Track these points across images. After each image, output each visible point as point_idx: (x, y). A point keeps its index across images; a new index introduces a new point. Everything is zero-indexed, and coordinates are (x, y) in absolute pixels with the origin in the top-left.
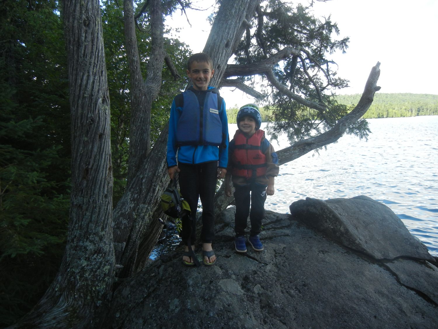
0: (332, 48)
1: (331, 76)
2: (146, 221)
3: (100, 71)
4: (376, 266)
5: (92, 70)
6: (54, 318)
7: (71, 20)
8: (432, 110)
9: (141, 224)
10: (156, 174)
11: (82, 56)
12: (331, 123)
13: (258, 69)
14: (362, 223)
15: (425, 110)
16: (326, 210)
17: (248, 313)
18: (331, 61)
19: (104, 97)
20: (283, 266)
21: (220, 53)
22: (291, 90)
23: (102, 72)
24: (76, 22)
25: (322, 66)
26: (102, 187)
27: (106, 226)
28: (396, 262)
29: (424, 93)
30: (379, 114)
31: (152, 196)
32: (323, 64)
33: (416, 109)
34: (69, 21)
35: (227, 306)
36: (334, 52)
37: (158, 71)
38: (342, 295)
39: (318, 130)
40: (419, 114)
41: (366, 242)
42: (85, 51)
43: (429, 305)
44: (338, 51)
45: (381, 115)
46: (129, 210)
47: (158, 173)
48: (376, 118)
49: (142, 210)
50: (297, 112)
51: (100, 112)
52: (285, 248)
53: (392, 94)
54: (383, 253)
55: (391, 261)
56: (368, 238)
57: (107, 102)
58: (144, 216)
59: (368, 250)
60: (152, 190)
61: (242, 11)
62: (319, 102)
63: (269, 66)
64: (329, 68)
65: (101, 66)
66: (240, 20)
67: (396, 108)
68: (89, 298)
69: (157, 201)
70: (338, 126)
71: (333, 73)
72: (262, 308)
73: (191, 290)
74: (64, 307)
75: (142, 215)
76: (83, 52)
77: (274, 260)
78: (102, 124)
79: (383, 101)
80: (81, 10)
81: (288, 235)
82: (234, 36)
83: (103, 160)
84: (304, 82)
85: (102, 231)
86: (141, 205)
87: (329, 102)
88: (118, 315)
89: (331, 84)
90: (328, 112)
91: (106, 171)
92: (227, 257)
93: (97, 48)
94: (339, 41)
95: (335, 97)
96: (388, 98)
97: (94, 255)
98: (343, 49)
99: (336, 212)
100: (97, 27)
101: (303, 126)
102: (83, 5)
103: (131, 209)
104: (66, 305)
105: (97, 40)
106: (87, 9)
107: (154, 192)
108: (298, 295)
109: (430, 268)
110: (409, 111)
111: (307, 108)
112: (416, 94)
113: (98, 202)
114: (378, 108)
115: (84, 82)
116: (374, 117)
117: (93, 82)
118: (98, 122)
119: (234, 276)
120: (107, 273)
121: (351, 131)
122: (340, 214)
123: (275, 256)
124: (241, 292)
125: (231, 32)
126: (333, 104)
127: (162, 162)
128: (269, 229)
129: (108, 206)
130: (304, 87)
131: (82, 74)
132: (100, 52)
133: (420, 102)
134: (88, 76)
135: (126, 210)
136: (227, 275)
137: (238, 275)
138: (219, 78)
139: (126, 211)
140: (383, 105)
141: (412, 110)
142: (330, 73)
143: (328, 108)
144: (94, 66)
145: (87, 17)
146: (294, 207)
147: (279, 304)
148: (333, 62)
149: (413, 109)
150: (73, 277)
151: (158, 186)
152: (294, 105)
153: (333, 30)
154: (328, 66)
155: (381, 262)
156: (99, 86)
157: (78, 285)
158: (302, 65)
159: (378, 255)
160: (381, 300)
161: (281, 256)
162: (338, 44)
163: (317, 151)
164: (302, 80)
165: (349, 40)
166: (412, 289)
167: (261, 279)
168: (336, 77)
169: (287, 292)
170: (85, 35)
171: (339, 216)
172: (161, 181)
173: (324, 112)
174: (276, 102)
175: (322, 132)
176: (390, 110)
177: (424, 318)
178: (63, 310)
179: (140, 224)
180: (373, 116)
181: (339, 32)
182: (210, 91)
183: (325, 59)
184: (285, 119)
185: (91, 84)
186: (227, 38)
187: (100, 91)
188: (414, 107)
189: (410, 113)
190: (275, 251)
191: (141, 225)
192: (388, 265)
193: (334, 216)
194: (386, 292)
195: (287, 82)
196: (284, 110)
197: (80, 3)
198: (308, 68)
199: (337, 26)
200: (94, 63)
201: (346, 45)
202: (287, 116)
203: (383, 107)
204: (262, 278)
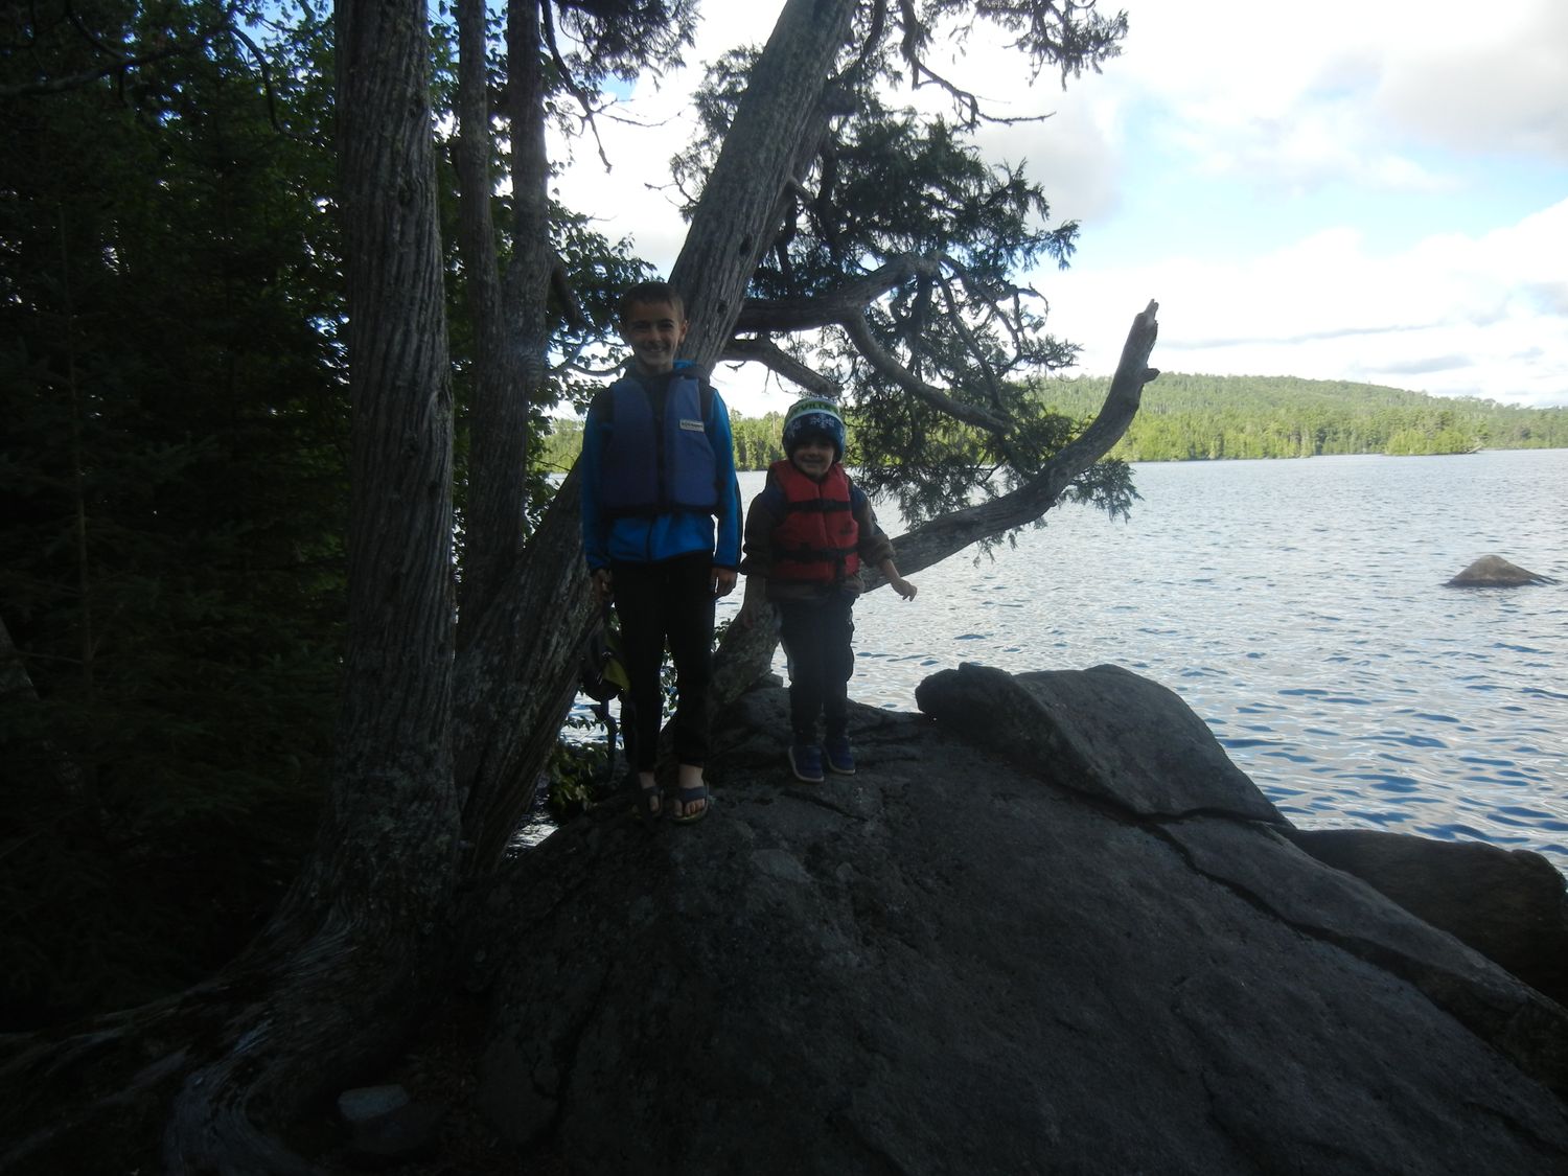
0: (1028, 252)
1: (1028, 332)
2: (522, 731)
3: (435, 320)
4: (1137, 831)
5: (415, 319)
6: (323, 959)
7: (366, 188)
8: (1364, 437)
9: (510, 739)
10: (552, 602)
11: (392, 282)
12: (1029, 468)
13: (825, 315)
14: (1105, 728)
15: (1341, 435)
16: (1012, 694)
17: (826, 922)
18: (1027, 287)
19: (443, 388)
20: (904, 824)
21: (724, 270)
22: (911, 367)
23: (439, 322)
24: (379, 193)
25: (1000, 304)
26: (433, 625)
27: (440, 730)
28: (1186, 822)
29: (1337, 379)
30: (1193, 446)
31: (541, 662)
32: (1003, 299)
33: (1314, 434)
34: (359, 192)
35: (775, 906)
36: (1035, 266)
37: (536, 310)
38: (1051, 889)
39: (989, 488)
40: (1325, 449)
41: (1114, 774)
42: (399, 268)
43: (1260, 917)
44: (1046, 259)
45: (1199, 449)
46: (477, 698)
47: (557, 599)
48: (1183, 460)
49: (514, 699)
50: (927, 435)
51: (434, 426)
52: (908, 785)
53: (1236, 380)
54: (1155, 800)
55: (1176, 819)
56: (1118, 763)
57: (447, 400)
58: (519, 715)
59: (1118, 792)
60: (540, 642)
61: (785, 155)
62: (992, 407)
63: (855, 304)
64: (1020, 307)
65: (437, 309)
66: (779, 181)
67: (1249, 428)
68: (403, 912)
69: (552, 675)
70: (1045, 473)
71: (1035, 321)
72: (858, 914)
73: (683, 873)
74: (344, 933)
75: (514, 711)
76: (394, 269)
77: (882, 811)
78: (437, 457)
79: (1207, 402)
80: (393, 165)
81: (913, 758)
82: (765, 222)
83: (437, 553)
84: (951, 346)
85: (430, 742)
86: (511, 686)
87: (1024, 408)
88: (480, 957)
89: (1027, 358)
90: (1020, 438)
91: (443, 584)
92: (764, 801)
93: (428, 261)
94: (1048, 234)
95: (1037, 391)
96: (1221, 391)
97: (411, 803)
98: (1060, 256)
99: (1038, 698)
100: (430, 207)
101: (948, 477)
102: (398, 152)
103: (484, 695)
104: (348, 927)
105: (430, 242)
106: (407, 162)
107: (545, 649)
108: (943, 888)
109: (1274, 839)
110: (1289, 437)
111: (957, 423)
112: (1313, 382)
113: (424, 662)
114: (1188, 425)
115: (397, 349)
116: (1176, 457)
117: (419, 349)
118: (429, 454)
119: (785, 844)
120: (444, 852)
121: (1085, 492)
122: (1048, 705)
123: (885, 804)
124: (802, 875)
125: (754, 212)
126: (1032, 416)
127: (567, 567)
128: (863, 743)
129: (445, 677)
130: (949, 360)
131: (389, 327)
132: (436, 271)
133: (1326, 408)
134: (407, 335)
135: (470, 698)
136: (767, 841)
137: (795, 842)
138: (722, 339)
139: (471, 702)
140: (1207, 416)
141: (1299, 434)
142: (1025, 322)
143: (1020, 425)
144: (421, 308)
145: (406, 182)
146: (929, 691)
147: (899, 906)
148: (1032, 292)
149: (1302, 434)
150: (359, 860)
151: (557, 634)
152: (920, 414)
153: (1032, 205)
154: (1017, 302)
155: (1149, 822)
156: (432, 358)
157: (376, 879)
158: (942, 295)
159: (1143, 804)
160: (1145, 902)
161: (897, 803)
162: (1046, 241)
163: (988, 549)
164: (945, 340)
165: (1078, 231)
166: (1222, 881)
167: (851, 851)
168: (1042, 334)
169: (916, 882)
170: (402, 228)
171: (1046, 708)
172: (565, 621)
173: (1008, 437)
174: (864, 403)
175: (1002, 492)
176: (1230, 434)
177: (1245, 942)
178: (343, 940)
179: (508, 737)
180: (1173, 452)
181: (1048, 211)
182: (680, 375)
183: (1011, 283)
184: (893, 454)
185: (412, 353)
186: (745, 228)
187: (435, 373)
188: (1307, 424)
189: (1293, 445)
190: (882, 790)
191: (511, 741)
192: (1167, 827)
193: (1034, 708)
194: (1157, 885)
195: (897, 344)
196: (889, 429)
197: (392, 148)
198: (962, 305)
199: (1043, 194)
200: (422, 300)
201: (1070, 246)
202: (900, 446)
203: (1206, 422)
204: (854, 849)
